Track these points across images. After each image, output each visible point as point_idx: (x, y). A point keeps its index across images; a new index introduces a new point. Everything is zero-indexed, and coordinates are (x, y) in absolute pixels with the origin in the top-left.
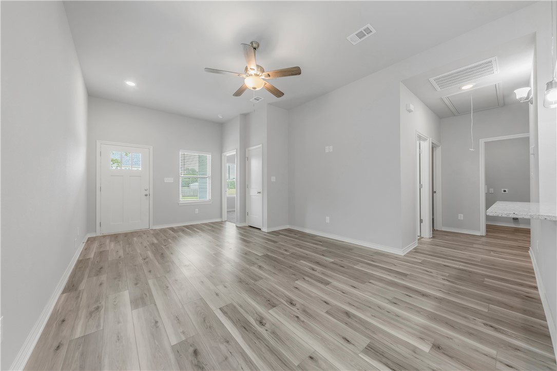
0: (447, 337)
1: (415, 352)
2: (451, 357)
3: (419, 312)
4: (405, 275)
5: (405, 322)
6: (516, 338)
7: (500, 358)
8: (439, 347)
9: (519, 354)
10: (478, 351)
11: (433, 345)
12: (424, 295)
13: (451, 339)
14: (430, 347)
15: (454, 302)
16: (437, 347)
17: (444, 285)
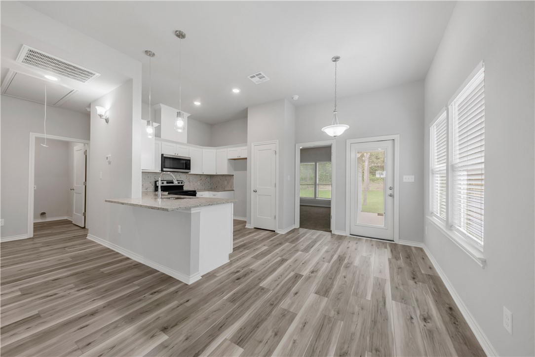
0: (157, 319)
1: (167, 347)
2: (176, 325)
3: (116, 327)
4: (38, 316)
5: (126, 343)
6: (168, 288)
7: (182, 301)
8: (165, 328)
9: (180, 293)
10: (174, 309)
11: (162, 330)
12: (93, 314)
13: (159, 317)
14: (163, 334)
15: (117, 298)
16: (165, 329)
17: (87, 294)
